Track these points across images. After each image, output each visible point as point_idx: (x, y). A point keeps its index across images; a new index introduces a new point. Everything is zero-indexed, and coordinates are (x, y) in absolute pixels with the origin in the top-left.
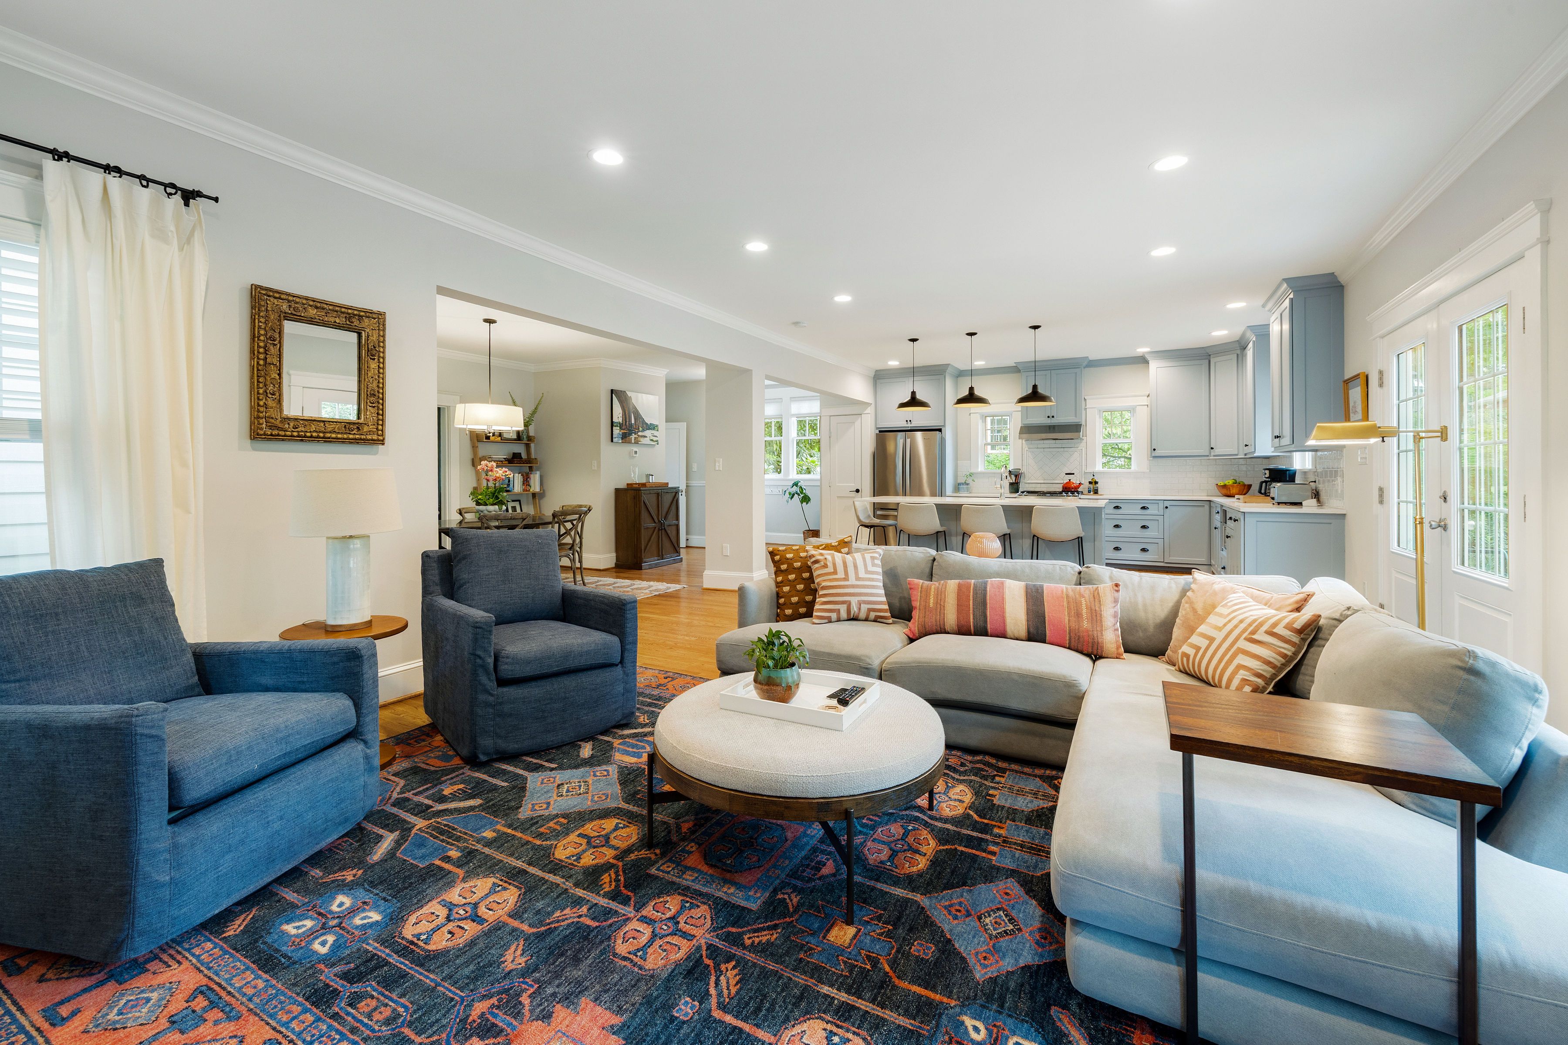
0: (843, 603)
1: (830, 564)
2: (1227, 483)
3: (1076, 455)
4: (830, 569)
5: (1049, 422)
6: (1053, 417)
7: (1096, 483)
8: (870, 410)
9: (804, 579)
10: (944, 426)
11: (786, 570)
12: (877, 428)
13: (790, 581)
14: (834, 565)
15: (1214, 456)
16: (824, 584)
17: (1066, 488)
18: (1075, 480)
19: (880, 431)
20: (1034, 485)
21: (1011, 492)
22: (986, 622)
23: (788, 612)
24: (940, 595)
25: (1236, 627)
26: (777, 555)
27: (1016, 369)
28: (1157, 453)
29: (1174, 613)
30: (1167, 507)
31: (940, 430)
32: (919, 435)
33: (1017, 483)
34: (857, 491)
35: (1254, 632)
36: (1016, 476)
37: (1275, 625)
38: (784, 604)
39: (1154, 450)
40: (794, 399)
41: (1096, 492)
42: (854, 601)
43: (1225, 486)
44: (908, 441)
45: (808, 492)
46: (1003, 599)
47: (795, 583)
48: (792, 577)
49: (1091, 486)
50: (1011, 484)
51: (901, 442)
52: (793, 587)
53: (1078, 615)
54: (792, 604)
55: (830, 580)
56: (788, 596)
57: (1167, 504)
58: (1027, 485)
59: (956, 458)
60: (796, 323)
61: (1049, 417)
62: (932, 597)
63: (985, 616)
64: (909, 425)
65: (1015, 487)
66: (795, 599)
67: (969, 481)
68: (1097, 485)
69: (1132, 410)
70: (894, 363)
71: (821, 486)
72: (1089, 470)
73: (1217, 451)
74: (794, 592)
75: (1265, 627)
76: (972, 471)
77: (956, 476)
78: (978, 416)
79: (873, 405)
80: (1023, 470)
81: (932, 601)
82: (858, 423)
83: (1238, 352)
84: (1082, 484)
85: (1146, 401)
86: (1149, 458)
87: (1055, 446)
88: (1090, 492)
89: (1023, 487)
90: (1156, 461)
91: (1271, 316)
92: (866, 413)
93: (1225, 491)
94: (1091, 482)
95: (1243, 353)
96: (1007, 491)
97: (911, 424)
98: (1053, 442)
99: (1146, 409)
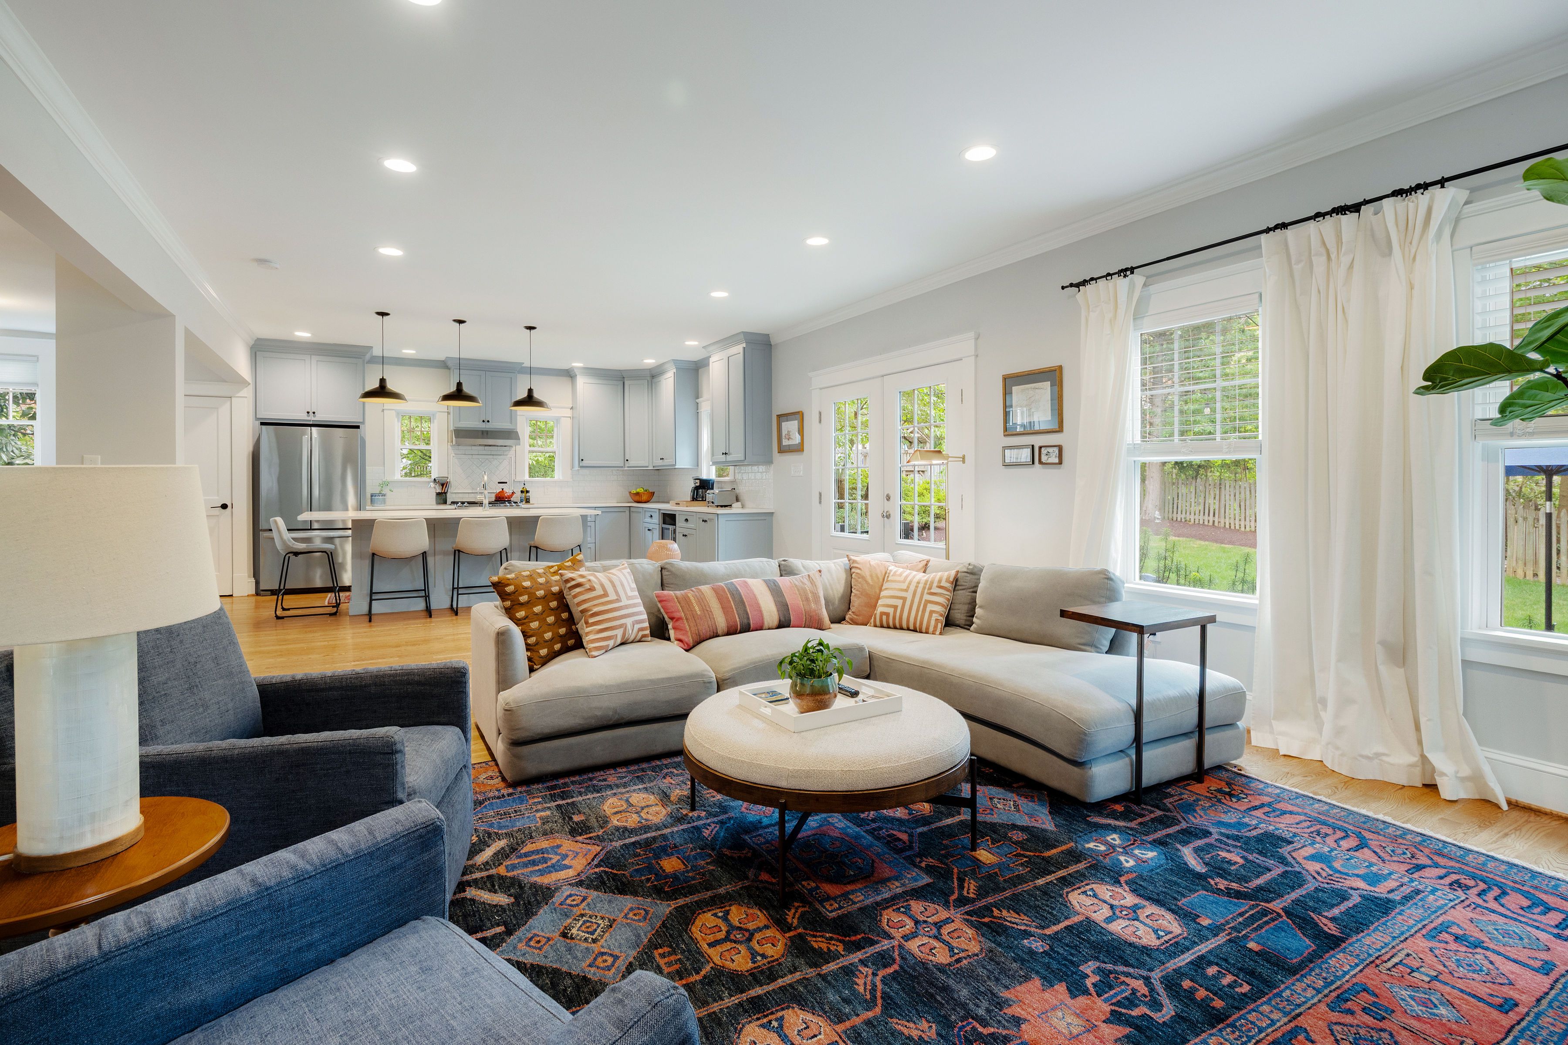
0: (620, 626)
1: (597, 586)
2: (638, 490)
3: (505, 463)
4: (599, 592)
5: (483, 426)
6: (487, 422)
7: (527, 492)
8: (247, 393)
9: (552, 609)
10: (363, 423)
11: (528, 602)
12: (257, 419)
13: (537, 614)
14: (602, 586)
15: (628, 467)
16: (595, 610)
17: (498, 498)
18: (508, 490)
19: (264, 424)
20: (460, 495)
21: (438, 503)
22: (748, 618)
23: (544, 652)
24: (702, 600)
25: (917, 587)
26: (508, 585)
27: (443, 365)
28: (583, 464)
29: (850, 588)
31: (357, 428)
33: (446, 493)
35: (930, 588)
36: (443, 485)
37: (940, 581)
38: (537, 644)
39: (583, 460)
41: (528, 501)
42: (629, 621)
43: (638, 494)
46: (754, 595)
47: (544, 616)
48: (538, 609)
49: (523, 495)
50: (438, 494)
51: (305, 438)
52: (543, 621)
53: (807, 599)
54: (546, 641)
55: (603, 604)
56: (538, 633)
58: (454, 495)
60: (262, 261)
61: (483, 421)
62: (695, 604)
63: (747, 614)
64: (312, 418)
65: (442, 498)
66: (548, 635)
67: (385, 492)
68: (528, 495)
69: (557, 420)
70: (303, 335)
72: (518, 479)
73: (632, 463)
74: (545, 627)
75: (935, 584)
76: (388, 480)
78: (394, 413)
79: (251, 388)
80: (451, 479)
81: (697, 608)
82: (225, 409)
83: (649, 378)
84: (513, 493)
85: (569, 413)
86: (573, 467)
87: (484, 452)
88: (521, 501)
89: (450, 498)
90: (586, 471)
91: (710, 357)
92: (240, 394)
93: (637, 498)
94: (522, 492)
95: (654, 380)
96: (434, 502)
97: (314, 416)
98: (482, 448)
99: (569, 421)
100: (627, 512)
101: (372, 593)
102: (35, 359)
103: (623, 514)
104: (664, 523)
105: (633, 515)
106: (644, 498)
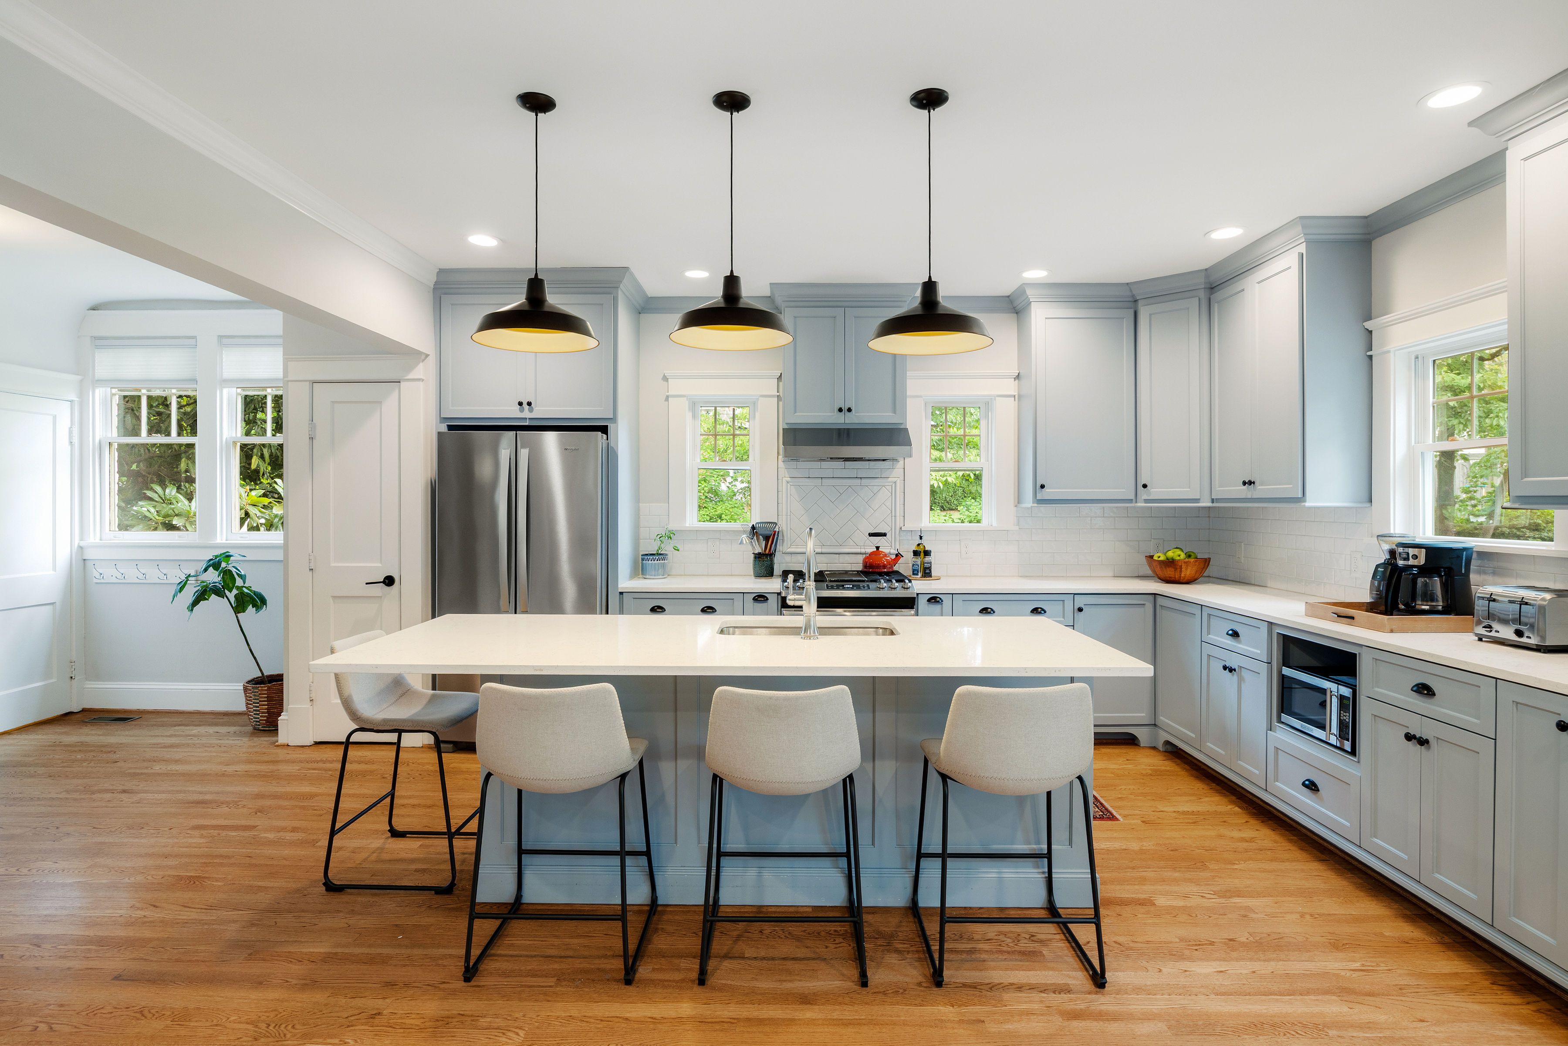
2: (1170, 554)
3: (885, 494)
5: (840, 420)
6: (849, 410)
7: (927, 553)
8: (425, 371)
10: (614, 419)
12: (443, 419)
15: (1146, 501)
17: (871, 566)
18: (888, 548)
19: (450, 428)
21: (755, 574)
28: (1045, 495)
30: (1080, 610)
31: (604, 430)
32: (551, 438)
33: (772, 554)
34: (389, 581)
36: (767, 538)
39: (1042, 487)
40: (225, 340)
41: (927, 572)
43: (1170, 563)
44: (524, 454)
45: (255, 583)
49: (918, 561)
50: (758, 557)
51: (505, 454)
57: (1080, 602)
58: (788, 558)
59: (637, 499)
61: (840, 410)
64: (527, 414)
65: (765, 563)
67: (667, 549)
68: (927, 559)
69: (986, 405)
71: (285, 562)
72: (909, 526)
73: (1155, 492)
76: (673, 526)
77: (636, 540)
79: (432, 361)
80: (783, 526)
82: (390, 404)
83: (1202, 294)
84: (898, 556)
85: (1011, 387)
86: (1019, 500)
87: (845, 473)
88: (915, 572)
89: (780, 563)
90: (1044, 509)
91: (1507, 149)
92: (411, 376)
93: (1170, 572)
94: (916, 553)
95: (1218, 295)
96: (751, 571)
97: (531, 411)
98: (841, 464)
99: (1012, 404)
100: (1149, 606)
101: (521, 852)
102: (192, 342)
103: (1140, 610)
104: (1286, 662)
105: (1162, 614)
106: (1187, 572)
